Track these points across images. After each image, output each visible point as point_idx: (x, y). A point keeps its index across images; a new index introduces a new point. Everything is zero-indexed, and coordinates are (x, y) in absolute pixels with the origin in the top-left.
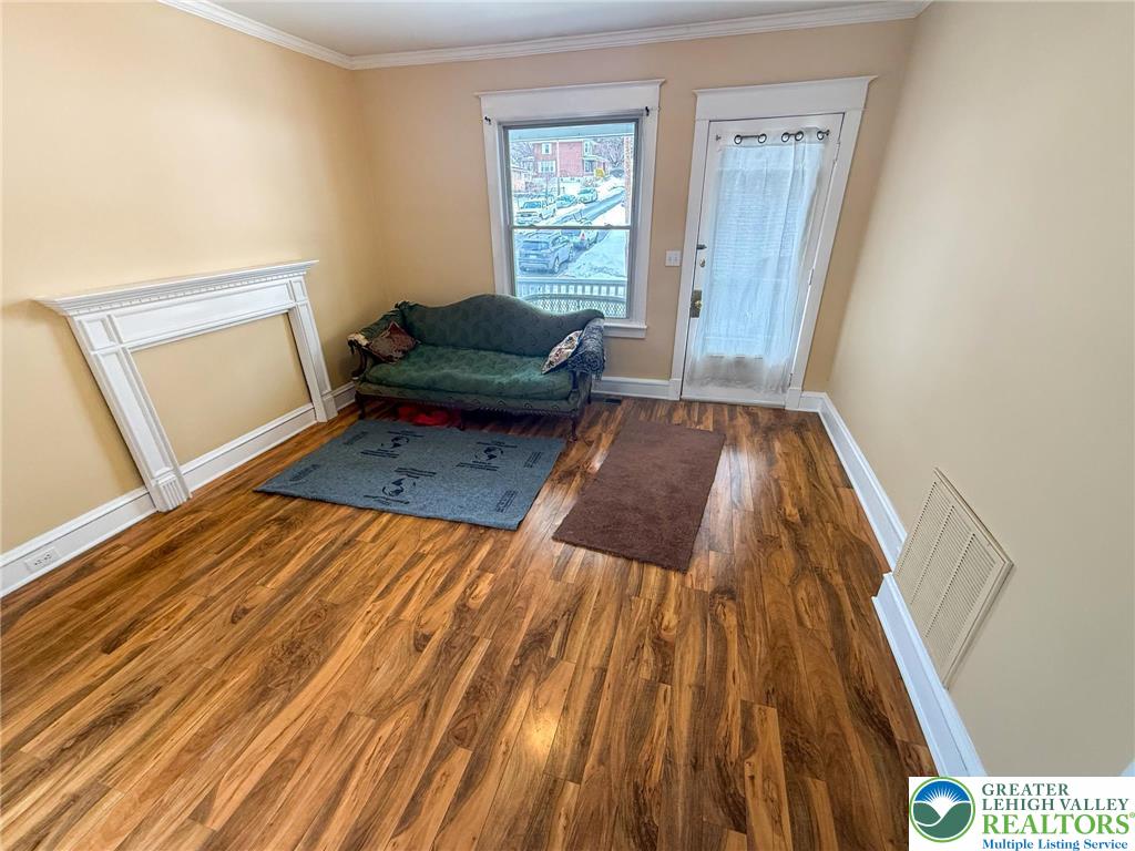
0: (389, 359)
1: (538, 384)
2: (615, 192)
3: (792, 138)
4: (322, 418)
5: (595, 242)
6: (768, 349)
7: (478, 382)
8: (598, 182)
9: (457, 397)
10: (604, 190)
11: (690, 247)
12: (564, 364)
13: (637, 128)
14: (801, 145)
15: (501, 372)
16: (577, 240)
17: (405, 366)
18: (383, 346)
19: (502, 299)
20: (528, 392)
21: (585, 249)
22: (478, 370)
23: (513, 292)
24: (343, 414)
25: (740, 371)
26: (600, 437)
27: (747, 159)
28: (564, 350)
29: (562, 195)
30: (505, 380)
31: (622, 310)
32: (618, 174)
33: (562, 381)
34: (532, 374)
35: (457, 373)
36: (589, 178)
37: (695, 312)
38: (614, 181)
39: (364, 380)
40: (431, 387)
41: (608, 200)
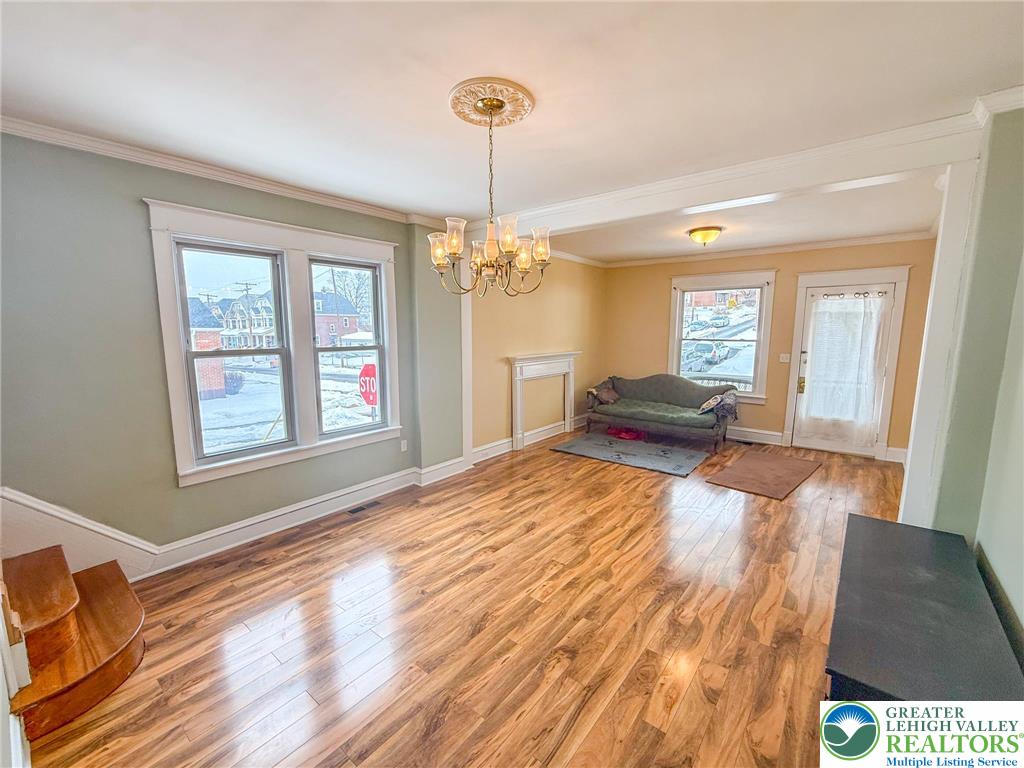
0: (607, 403)
1: (696, 419)
2: (746, 318)
3: (862, 296)
4: (568, 430)
5: (725, 358)
6: (856, 415)
7: (660, 416)
8: (730, 311)
9: (645, 423)
10: (736, 317)
11: (796, 352)
12: (711, 410)
13: (762, 291)
14: (868, 300)
15: (672, 413)
16: (709, 356)
17: (615, 406)
18: (605, 396)
19: (674, 377)
20: (689, 424)
21: (716, 363)
22: (659, 411)
23: (679, 373)
24: (577, 430)
25: (837, 429)
26: (732, 455)
27: (832, 305)
28: (712, 403)
29: (695, 320)
30: (675, 416)
31: (749, 388)
32: (750, 304)
33: (711, 418)
34: (691, 414)
35: (647, 411)
36: (721, 307)
37: (801, 389)
38: (746, 309)
39: (594, 412)
40: (631, 417)
41: (739, 325)
